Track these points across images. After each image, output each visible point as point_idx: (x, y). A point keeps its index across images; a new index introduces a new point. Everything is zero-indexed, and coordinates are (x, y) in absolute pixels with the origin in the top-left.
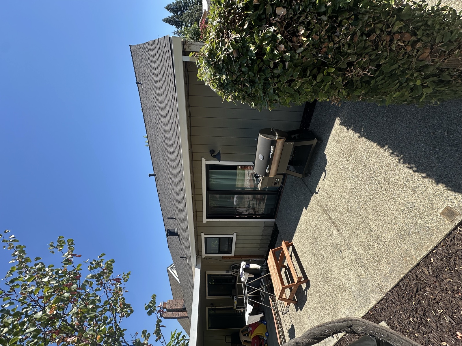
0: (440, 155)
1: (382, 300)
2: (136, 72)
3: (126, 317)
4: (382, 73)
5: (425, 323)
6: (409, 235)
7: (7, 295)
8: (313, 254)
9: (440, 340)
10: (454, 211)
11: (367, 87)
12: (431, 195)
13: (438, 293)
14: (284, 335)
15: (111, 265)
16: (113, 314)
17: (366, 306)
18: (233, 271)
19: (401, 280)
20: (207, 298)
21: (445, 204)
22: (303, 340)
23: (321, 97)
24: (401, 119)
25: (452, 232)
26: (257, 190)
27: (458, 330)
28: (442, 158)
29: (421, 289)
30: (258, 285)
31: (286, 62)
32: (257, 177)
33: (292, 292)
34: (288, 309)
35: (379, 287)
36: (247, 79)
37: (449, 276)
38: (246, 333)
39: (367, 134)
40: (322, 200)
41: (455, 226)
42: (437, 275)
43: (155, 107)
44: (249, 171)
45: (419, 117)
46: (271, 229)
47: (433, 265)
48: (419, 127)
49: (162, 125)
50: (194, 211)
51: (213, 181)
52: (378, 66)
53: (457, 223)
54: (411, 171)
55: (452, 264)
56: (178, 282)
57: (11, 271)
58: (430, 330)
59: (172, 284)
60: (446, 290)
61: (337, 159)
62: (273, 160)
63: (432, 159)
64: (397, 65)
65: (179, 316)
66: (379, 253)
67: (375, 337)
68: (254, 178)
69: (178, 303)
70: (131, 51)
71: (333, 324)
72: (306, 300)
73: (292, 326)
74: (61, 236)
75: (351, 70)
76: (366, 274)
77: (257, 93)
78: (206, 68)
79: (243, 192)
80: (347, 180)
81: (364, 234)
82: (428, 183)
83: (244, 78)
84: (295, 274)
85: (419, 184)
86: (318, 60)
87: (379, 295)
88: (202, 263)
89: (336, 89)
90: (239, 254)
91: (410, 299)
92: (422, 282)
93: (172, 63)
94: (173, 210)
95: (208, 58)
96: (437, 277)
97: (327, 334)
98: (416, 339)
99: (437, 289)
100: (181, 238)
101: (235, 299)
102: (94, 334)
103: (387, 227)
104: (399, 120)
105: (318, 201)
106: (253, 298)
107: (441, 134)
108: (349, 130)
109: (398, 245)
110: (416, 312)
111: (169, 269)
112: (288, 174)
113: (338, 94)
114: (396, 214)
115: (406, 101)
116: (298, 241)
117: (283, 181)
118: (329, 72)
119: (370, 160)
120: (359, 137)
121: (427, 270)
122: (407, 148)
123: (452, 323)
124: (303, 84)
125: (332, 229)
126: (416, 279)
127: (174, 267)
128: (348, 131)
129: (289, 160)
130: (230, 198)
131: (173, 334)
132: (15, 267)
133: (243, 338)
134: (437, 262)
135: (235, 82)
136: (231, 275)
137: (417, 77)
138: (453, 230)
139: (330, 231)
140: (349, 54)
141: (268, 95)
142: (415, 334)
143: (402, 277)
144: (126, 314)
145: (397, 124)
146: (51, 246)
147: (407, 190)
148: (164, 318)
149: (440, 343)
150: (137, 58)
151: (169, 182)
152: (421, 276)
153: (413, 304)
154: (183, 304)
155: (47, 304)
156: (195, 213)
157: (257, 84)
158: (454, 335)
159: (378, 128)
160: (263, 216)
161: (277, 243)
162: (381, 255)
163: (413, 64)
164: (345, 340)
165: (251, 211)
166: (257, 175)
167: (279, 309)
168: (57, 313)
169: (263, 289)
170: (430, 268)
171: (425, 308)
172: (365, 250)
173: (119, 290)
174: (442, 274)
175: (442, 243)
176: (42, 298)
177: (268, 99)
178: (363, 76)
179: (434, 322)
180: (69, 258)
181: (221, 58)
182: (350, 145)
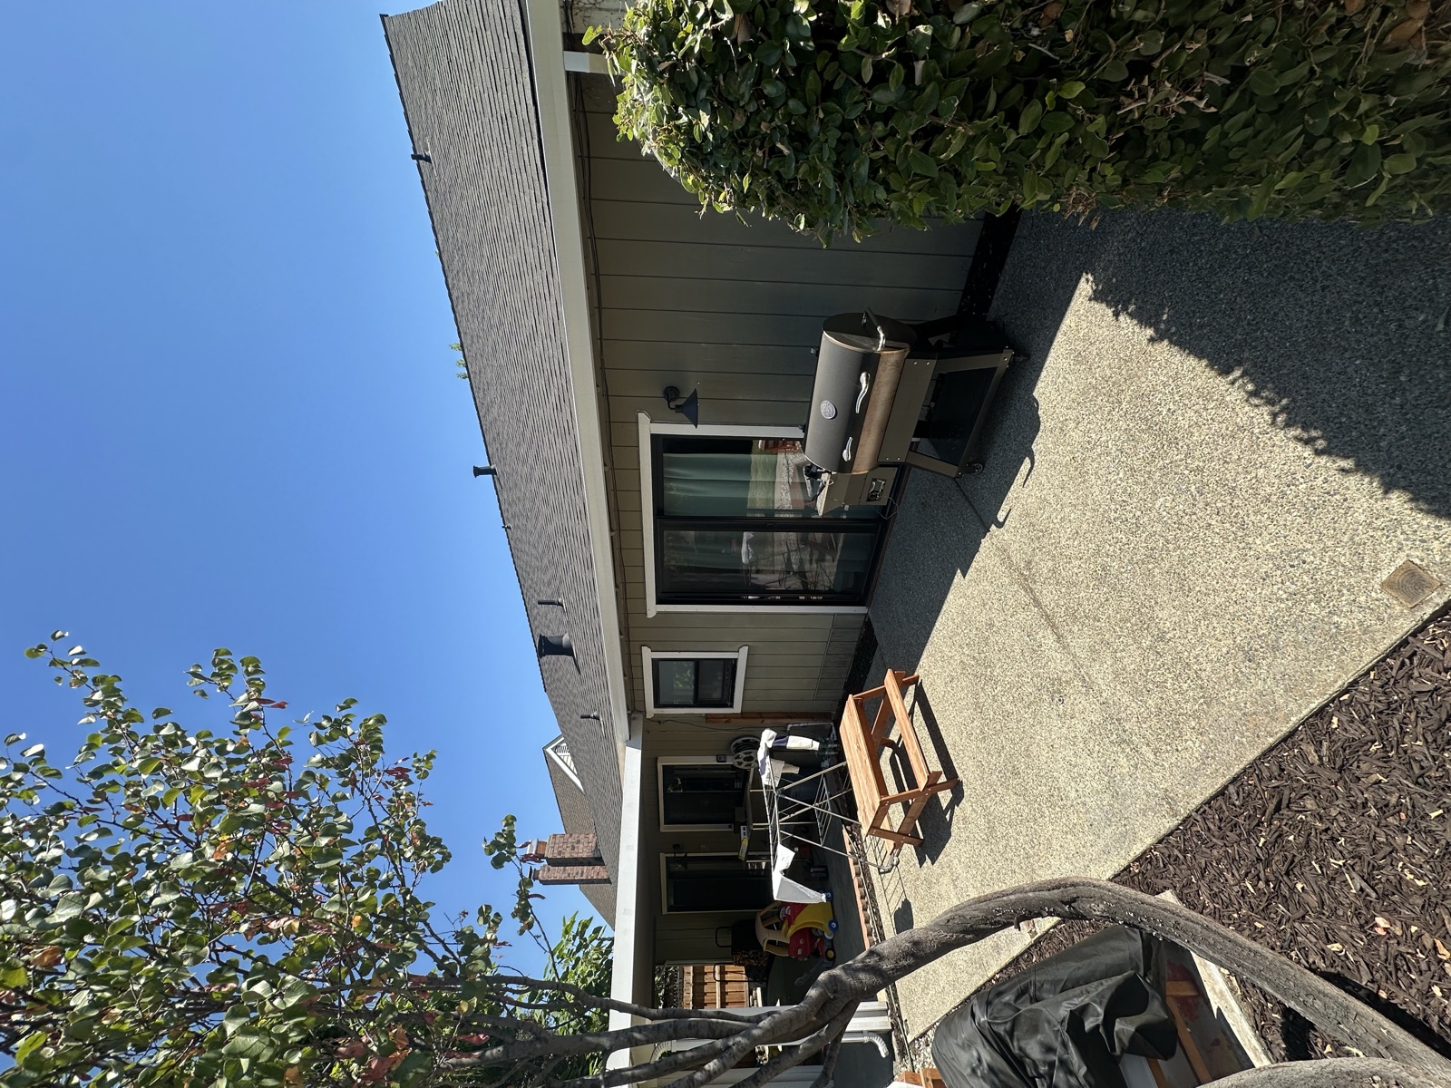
0: (1410, 398)
1: (1171, 834)
2: (410, 117)
3: (433, 871)
4: (1249, 99)
5: (1287, 895)
6: (1275, 648)
7: (87, 810)
8: (978, 706)
9: (1324, 939)
10: (1425, 576)
11: (1191, 155)
12: (1361, 528)
13: (1340, 813)
14: (881, 927)
15: (377, 730)
16: (393, 862)
17: (1123, 852)
18: (738, 757)
19: (1234, 781)
20: (662, 830)
21: (1402, 554)
22: (931, 935)
23: (1032, 189)
24: (1297, 276)
25: (1410, 639)
26: (815, 516)
27: (1381, 913)
28: (1416, 406)
29: (1289, 802)
30: (810, 793)
31: (917, 60)
32: (814, 475)
33: (909, 814)
34: (896, 859)
35: (1168, 798)
36: (781, 128)
37: (1378, 767)
38: (774, 922)
39: (1178, 330)
40: (1017, 546)
41: (1420, 623)
42: (1343, 766)
43: (481, 242)
44: (791, 456)
45: (1360, 268)
46: (855, 636)
47: (1334, 737)
48: (1356, 302)
49: (505, 304)
50: (619, 580)
51: (674, 490)
52: (1239, 74)
53: (1429, 611)
54: (1307, 452)
55: (1392, 733)
56: (578, 788)
57: (91, 746)
58: (1302, 912)
59: (559, 792)
60: (1365, 805)
61: (1072, 414)
62: (867, 417)
63: (1381, 409)
64: (1303, 70)
65: (584, 878)
66: (1177, 702)
67: (1141, 929)
68: (806, 478)
69: (578, 842)
70: (387, 36)
71: (1021, 896)
72: (950, 835)
73: (906, 904)
74: (223, 648)
75: (1139, 91)
76: (1132, 762)
77: (816, 178)
78: (642, 89)
79: (769, 523)
80: (1099, 482)
81: (1138, 648)
82: (1358, 490)
83: (770, 122)
84: (919, 765)
85: (1328, 493)
86: (1027, 50)
87: (1164, 820)
88: (646, 732)
89: (1084, 163)
90: (755, 707)
91: (1254, 831)
92: (1295, 785)
93: (528, 79)
94: (554, 577)
95: (649, 48)
96: (1341, 770)
97: (1003, 920)
98: (1256, 935)
99: (1337, 803)
100: (580, 662)
101: (742, 831)
102: (344, 912)
103: (1210, 628)
104: (1291, 278)
105: (1003, 550)
106: (795, 830)
107: (1424, 326)
108: (1121, 318)
109: (1237, 680)
110: (1268, 864)
111: (549, 750)
112: (911, 466)
113: (1090, 179)
114: (1244, 586)
115: (1319, 204)
116: (935, 672)
117: (897, 489)
118: (1066, 96)
119: (1180, 418)
120: (1152, 340)
121: (1316, 752)
122: (1305, 376)
123: (1368, 895)
124: (972, 141)
125: (1041, 634)
126: (1279, 775)
127: (564, 744)
128: (1117, 320)
129: (919, 422)
130: (729, 541)
131: (568, 923)
132: (98, 735)
133: (765, 936)
134: (1348, 728)
135: (740, 140)
136: (732, 767)
137: (1367, 114)
138: (1414, 635)
139: (1035, 640)
140: (1140, 28)
141: (852, 186)
142: (1257, 924)
143: (1236, 770)
144: (429, 864)
145: (1283, 295)
146: (195, 675)
147: (1288, 512)
148: (541, 881)
149: (1324, 947)
150: (410, 64)
151: (536, 493)
152: (1296, 768)
153: (1260, 845)
154: (594, 845)
155: (206, 835)
156: (621, 586)
157: (817, 145)
158: (1367, 926)
159: (1217, 308)
160: (830, 598)
161: (869, 676)
162: (1182, 708)
163: (1360, 62)
164: (1055, 940)
165: (794, 583)
166: (813, 470)
167: (871, 859)
168: (235, 859)
169: (824, 806)
170: (1325, 744)
171: (1294, 856)
172: (1136, 693)
173: (407, 801)
174: (1359, 761)
175: (1372, 673)
176: (187, 818)
177: (851, 199)
178: (1182, 111)
179: (1314, 892)
180: (254, 710)
181: (692, 48)
182: (1119, 368)
